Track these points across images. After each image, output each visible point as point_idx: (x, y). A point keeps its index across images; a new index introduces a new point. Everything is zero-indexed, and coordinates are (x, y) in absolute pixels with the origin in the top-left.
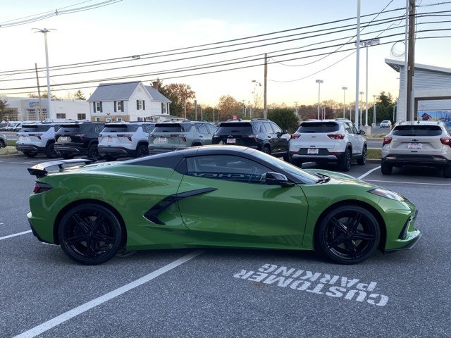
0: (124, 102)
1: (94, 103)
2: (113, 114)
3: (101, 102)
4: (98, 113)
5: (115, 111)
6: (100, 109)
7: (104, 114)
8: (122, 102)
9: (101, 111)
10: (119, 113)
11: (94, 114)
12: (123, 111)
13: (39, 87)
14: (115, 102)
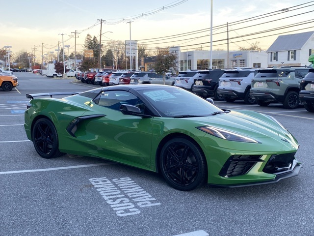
0: (297, 51)
1: (272, 53)
2: (287, 62)
3: (277, 52)
4: (274, 62)
5: (288, 60)
6: (276, 58)
7: (279, 62)
8: (295, 51)
9: (277, 60)
10: (292, 61)
11: (271, 63)
12: (295, 59)
13: (228, 39)
14: (289, 51)
